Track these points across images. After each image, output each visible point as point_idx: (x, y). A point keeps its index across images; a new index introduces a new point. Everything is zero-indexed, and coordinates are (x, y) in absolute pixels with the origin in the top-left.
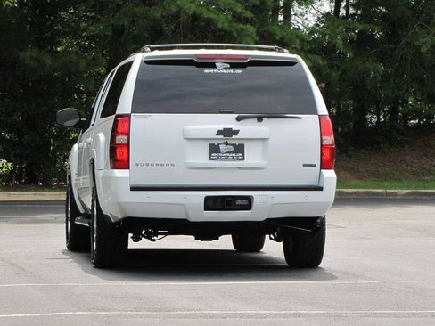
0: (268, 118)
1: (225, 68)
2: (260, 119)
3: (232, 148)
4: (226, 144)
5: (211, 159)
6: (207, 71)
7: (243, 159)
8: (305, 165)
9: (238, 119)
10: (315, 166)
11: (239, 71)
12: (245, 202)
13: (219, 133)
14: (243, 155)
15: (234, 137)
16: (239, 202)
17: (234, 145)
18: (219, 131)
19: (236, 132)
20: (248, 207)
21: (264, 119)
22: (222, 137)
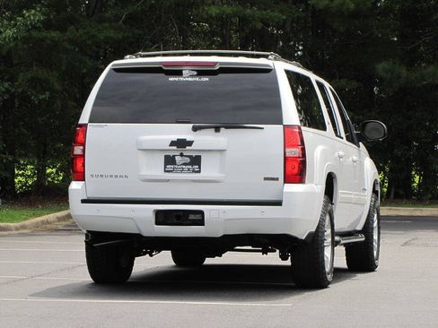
0: (226, 128)
1: (192, 76)
2: (217, 129)
3: (188, 160)
4: (182, 155)
5: (165, 171)
6: (172, 79)
7: (199, 172)
8: (265, 179)
9: (195, 129)
10: (277, 179)
11: (205, 79)
12: (198, 217)
13: (173, 143)
14: (200, 168)
15: (188, 148)
16: (192, 217)
17: (190, 157)
18: (172, 142)
19: (190, 143)
20: (201, 222)
21: (222, 130)
22: (175, 148)
